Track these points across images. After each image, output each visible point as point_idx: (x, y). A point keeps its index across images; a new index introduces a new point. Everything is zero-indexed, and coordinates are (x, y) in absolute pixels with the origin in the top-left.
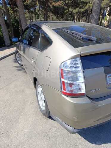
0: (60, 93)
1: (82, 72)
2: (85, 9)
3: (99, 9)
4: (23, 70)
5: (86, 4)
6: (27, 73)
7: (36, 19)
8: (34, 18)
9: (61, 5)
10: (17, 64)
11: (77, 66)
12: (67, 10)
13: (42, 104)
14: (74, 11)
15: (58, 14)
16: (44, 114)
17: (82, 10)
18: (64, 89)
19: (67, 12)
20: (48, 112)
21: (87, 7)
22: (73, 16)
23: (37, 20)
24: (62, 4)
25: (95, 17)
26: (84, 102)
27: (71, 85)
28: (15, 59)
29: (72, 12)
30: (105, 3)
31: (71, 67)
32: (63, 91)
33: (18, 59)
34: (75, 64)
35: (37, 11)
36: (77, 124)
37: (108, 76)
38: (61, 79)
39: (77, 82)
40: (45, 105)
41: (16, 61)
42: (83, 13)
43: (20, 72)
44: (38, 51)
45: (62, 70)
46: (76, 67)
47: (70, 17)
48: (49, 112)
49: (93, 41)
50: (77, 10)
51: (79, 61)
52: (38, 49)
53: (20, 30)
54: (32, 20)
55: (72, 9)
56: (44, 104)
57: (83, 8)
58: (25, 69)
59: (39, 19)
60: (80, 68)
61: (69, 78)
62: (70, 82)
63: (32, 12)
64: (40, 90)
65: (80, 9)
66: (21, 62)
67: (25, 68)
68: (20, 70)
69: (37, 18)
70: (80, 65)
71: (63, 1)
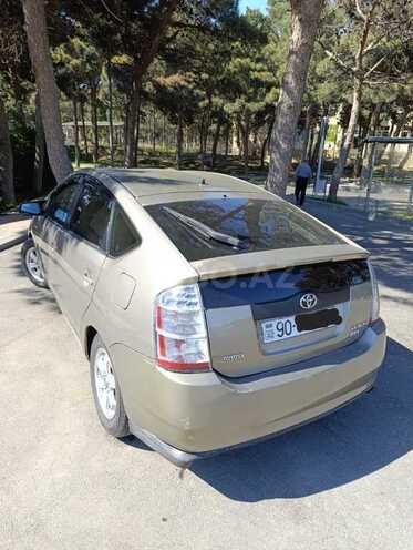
0: (153, 363)
1: (201, 314)
2: (263, 104)
3: (292, 122)
4: (45, 302)
5: (269, 89)
6: (60, 312)
7: (94, 120)
8: (89, 115)
9: (186, 84)
10: (25, 283)
11: (193, 300)
12: (207, 101)
13: (107, 400)
14: (229, 108)
15: (174, 109)
16: (111, 431)
17: (254, 106)
18: (163, 354)
19: (205, 108)
20: (124, 419)
21: (269, 98)
22: (227, 121)
23: (99, 123)
24: (189, 82)
25: (284, 146)
26: (206, 383)
27: (178, 344)
28: (19, 263)
29: (222, 109)
30: (327, 92)
31: (179, 303)
32: (161, 358)
33: (31, 266)
34: (188, 297)
35: (100, 97)
36: (191, 438)
37: (263, 325)
38: (157, 329)
39: (194, 336)
40: (115, 403)
41: (23, 271)
42: (260, 114)
43: (37, 308)
44: (104, 257)
45: (159, 308)
46: (190, 304)
47: (214, 122)
48: (127, 420)
49: (232, 245)
50: (236, 104)
51: (196, 290)
52: (103, 249)
53: (38, 158)
54: (80, 123)
55: (221, 101)
56: (113, 402)
57: (258, 101)
58: (54, 300)
59: (106, 120)
60: (199, 308)
61: (175, 328)
62: (178, 337)
63: (82, 99)
64: (102, 362)
65: (248, 101)
66: (41, 277)
67: (57, 297)
68: (35, 302)
69: (99, 115)
70: (198, 299)
71: (191, 74)
